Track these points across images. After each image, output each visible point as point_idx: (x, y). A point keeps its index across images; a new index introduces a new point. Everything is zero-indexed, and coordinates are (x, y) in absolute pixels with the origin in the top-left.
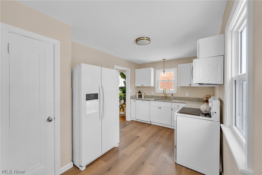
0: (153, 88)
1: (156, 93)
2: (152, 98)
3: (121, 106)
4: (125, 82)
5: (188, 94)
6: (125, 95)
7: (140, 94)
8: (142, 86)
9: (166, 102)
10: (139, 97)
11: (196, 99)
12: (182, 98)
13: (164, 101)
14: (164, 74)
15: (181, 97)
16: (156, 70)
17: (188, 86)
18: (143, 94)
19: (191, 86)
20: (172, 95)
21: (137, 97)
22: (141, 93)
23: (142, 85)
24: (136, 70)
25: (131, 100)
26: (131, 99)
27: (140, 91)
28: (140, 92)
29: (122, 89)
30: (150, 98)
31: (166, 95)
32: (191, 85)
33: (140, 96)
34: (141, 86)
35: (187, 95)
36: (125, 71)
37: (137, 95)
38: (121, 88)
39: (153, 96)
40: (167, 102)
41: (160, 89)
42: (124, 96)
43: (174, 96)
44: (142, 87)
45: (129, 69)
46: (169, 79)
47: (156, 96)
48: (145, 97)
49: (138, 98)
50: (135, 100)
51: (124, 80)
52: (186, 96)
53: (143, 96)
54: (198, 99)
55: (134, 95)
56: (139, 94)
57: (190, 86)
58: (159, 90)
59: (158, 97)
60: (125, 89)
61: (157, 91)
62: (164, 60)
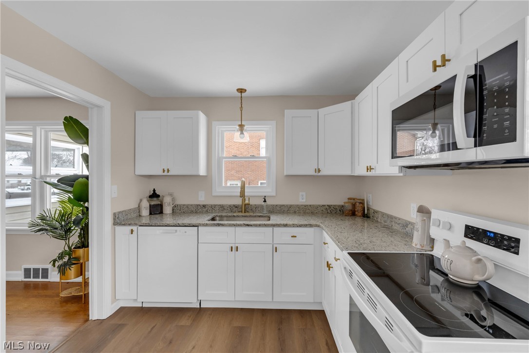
0: (204, 181)
1: (214, 194)
2: (200, 212)
3: (70, 255)
4: (85, 158)
5: (304, 197)
6: (87, 208)
7: (155, 202)
8: (166, 173)
9: (256, 226)
10: (151, 214)
11: (323, 208)
12: (291, 206)
13: (248, 225)
14: (242, 135)
15: (287, 206)
16: (214, 123)
17: (313, 173)
18: (167, 200)
19: (320, 174)
20: (265, 201)
21: (145, 212)
22: (158, 196)
23: (164, 171)
24: (140, 114)
25: (118, 228)
26: (116, 223)
27: (154, 190)
28: (154, 195)
29: (72, 186)
30: (192, 212)
31: (247, 202)
32: (319, 171)
33: (156, 210)
34: (160, 173)
35: (302, 198)
36: (85, 108)
37: (146, 204)
38: (67, 182)
39: (204, 206)
40: (260, 225)
41: (228, 184)
42: (83, 214)
43: (269, 202)
44: (166, 176)
45: (107, 105)
46: (253, 154)
47: (213, 207)
48: (174, 212)
49: (145, 221)
50: (134, 228)
51: (81, 149)
52: (301, 200)
53: (167, 210)
54: (328, 208)
55: (133, 205)
56: (153, 203)
57: (317, 174)
58: (223, 185)
59: (222, 207)
60: (86, 186)
61: (217, 191)
62: (241, 91)
